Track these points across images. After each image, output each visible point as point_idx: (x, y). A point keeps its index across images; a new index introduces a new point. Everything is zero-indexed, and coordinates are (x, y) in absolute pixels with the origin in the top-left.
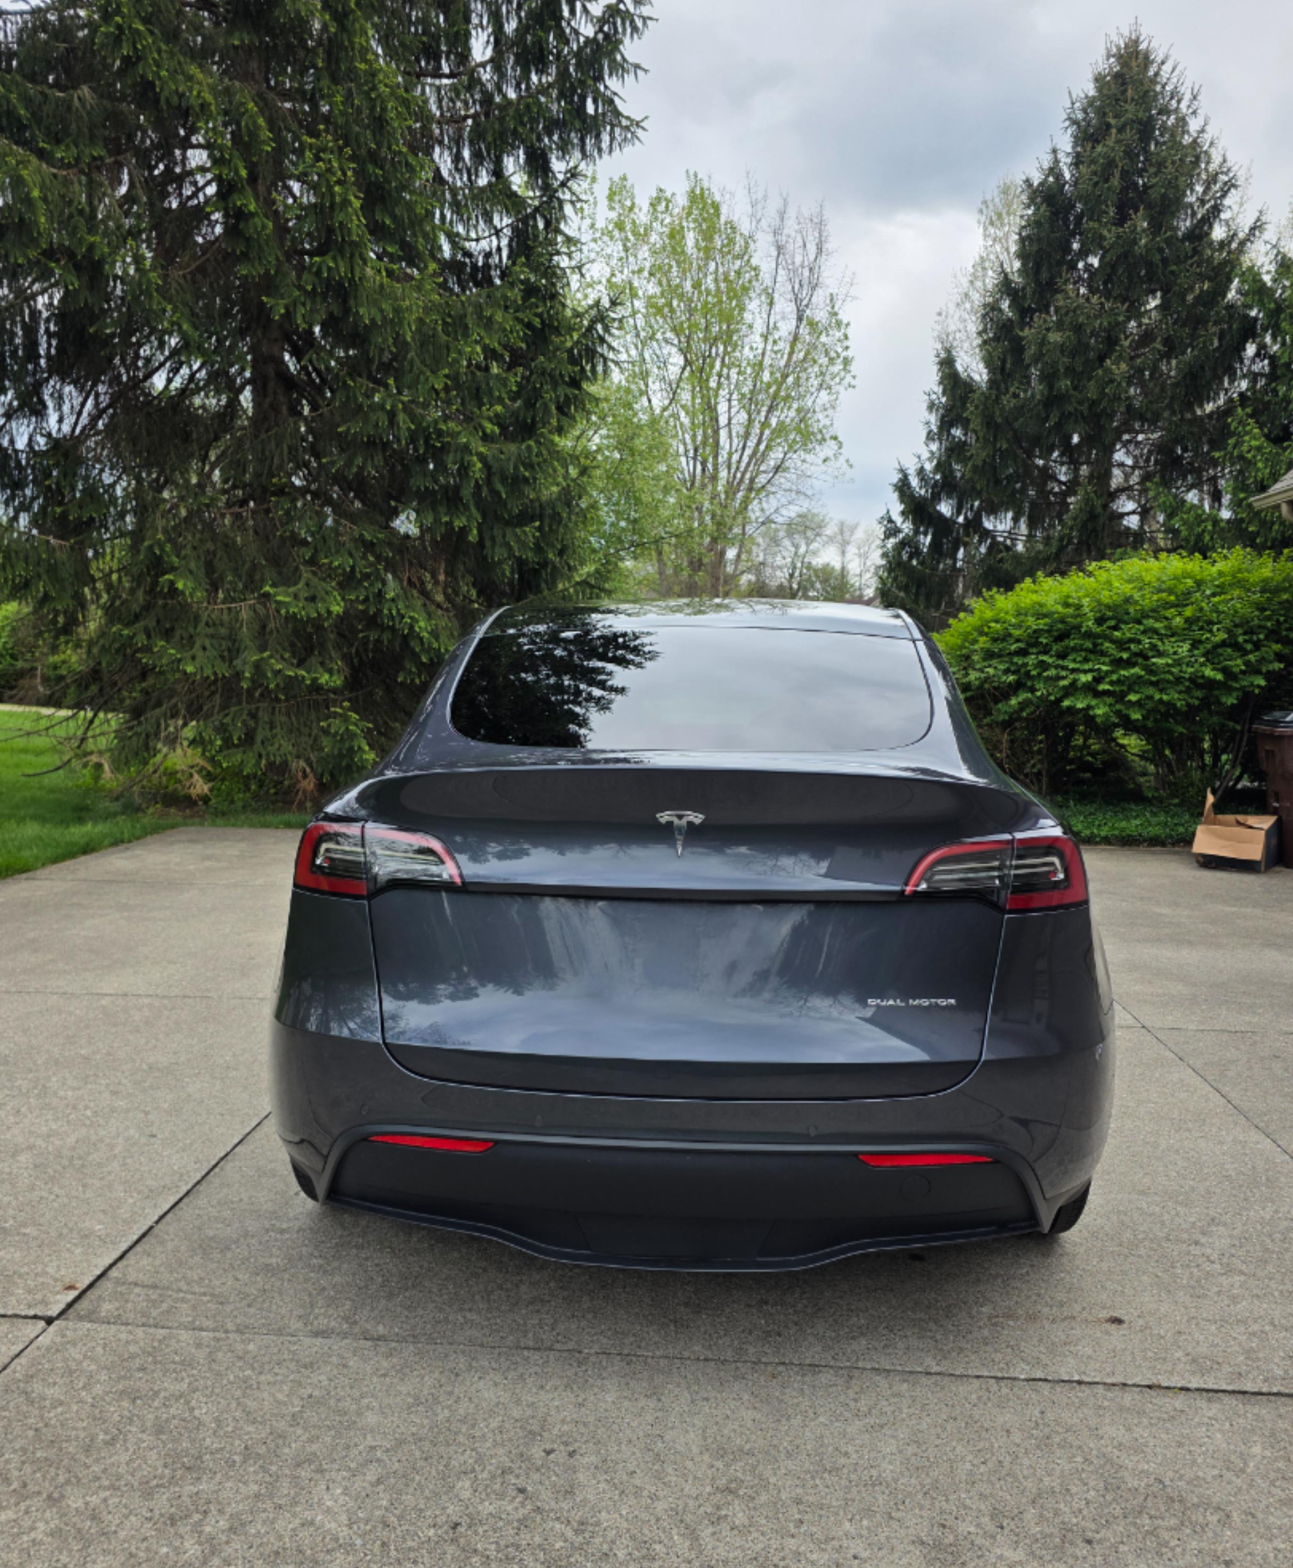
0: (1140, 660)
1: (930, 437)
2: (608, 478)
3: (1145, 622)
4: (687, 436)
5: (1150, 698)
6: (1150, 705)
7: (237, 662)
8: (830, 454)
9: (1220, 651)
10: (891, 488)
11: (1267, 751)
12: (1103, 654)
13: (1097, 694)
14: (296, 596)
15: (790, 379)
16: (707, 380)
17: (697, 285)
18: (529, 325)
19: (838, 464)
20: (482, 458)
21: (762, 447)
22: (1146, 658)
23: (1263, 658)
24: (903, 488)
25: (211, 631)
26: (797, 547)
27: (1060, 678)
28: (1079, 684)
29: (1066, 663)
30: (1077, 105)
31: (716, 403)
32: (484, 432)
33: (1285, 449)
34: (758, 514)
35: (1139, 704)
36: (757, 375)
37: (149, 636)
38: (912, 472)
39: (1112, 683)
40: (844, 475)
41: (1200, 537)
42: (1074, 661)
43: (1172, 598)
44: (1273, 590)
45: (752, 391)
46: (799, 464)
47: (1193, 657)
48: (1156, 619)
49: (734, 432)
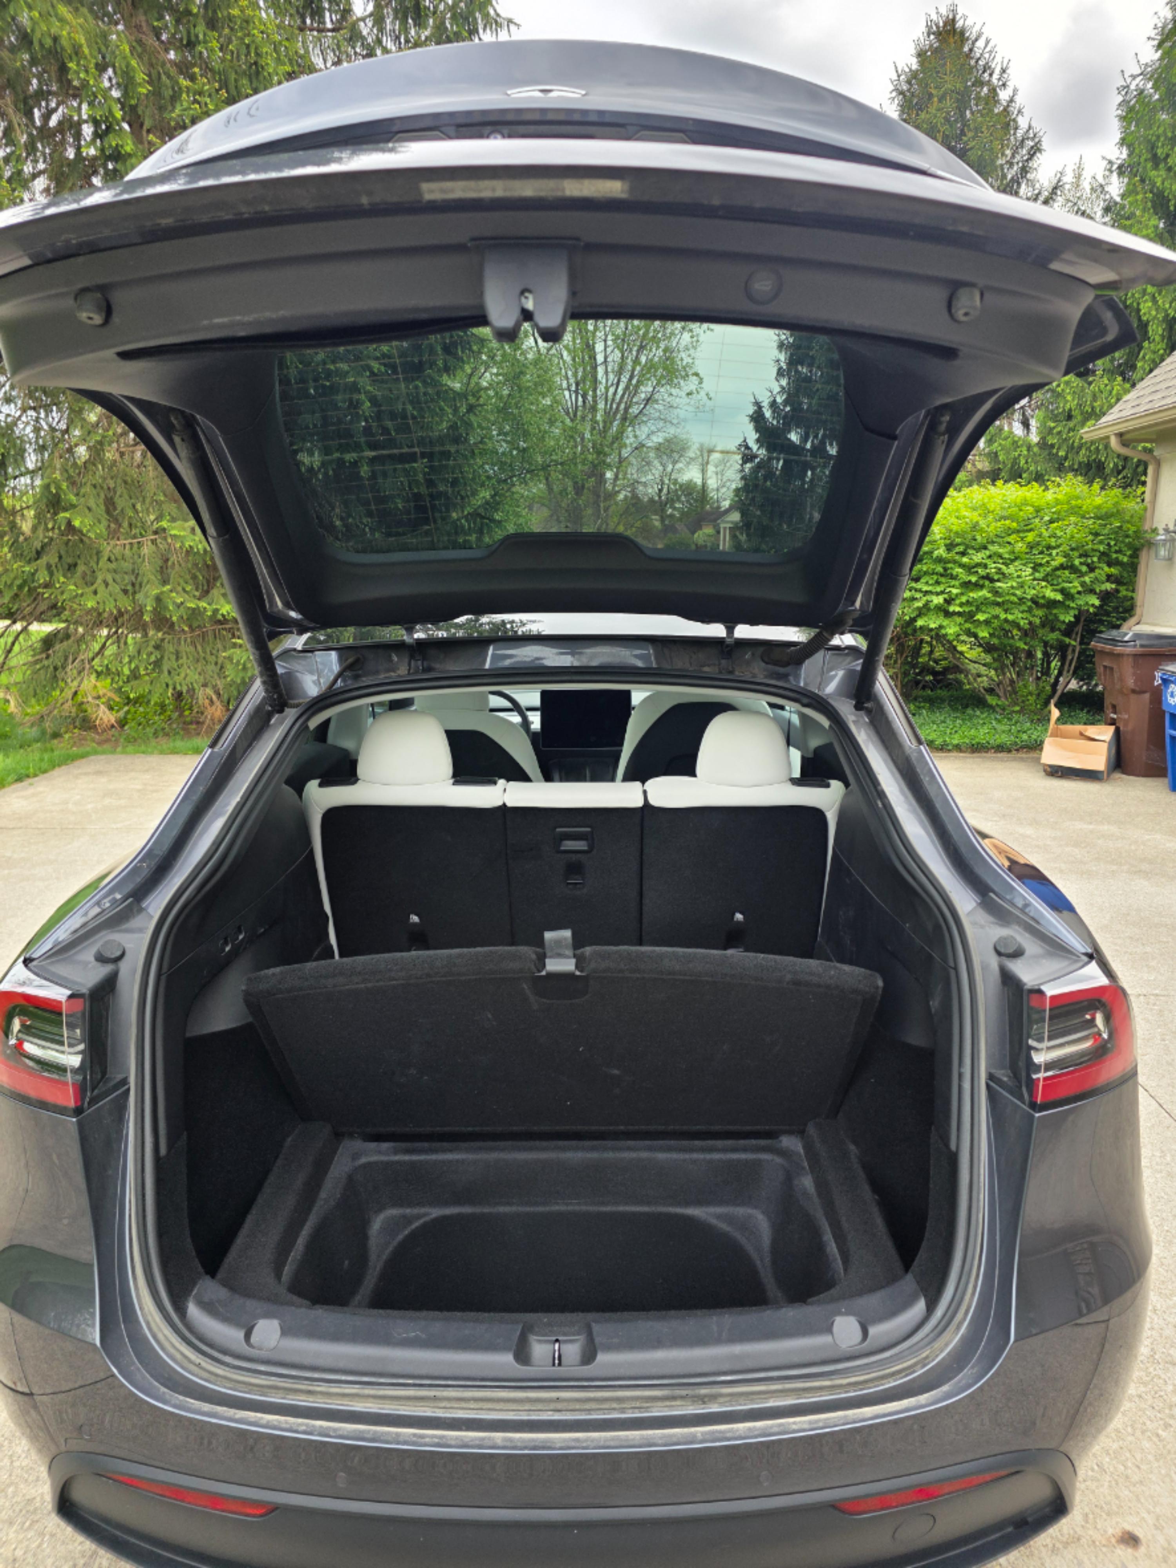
0: (987, 583)
1: (780, 373)
2: (499, 412)
3: (990, 547)
4: (570, 373)
5: (997, 617)
6: (996, 623)
7: (140, 596)
8: (693, 387)
9: (1058, 573)
10: (747, 419)
11: (1105, 667)
12: (953, 577)
13: (948, 614)
14: (193, 531)
19: (699, 397)
21: (634, 381)
22: (992, 581)
23: (1096, 578)
24: (757, 418)
25: (113, 566)
26: (664, 466)
27: (914, 599)
28: (932, 606)
29: (918, 586)
30: (902, 77)
31: (594, 343)
33: (1090, 383)
34: (632, 440)
35: (987, 622)
37: (51, 574)
38: (765, 404)
39: (961, 605)
40: (704, 406)
41: (1015, 461)
42: (927, 583)
43: (1015, 525)
44: (1104, 517)
45: (625, 334)
46: (666, 396)
47: (1034, 579)
48: (1000, 545)
49: (609, 369)
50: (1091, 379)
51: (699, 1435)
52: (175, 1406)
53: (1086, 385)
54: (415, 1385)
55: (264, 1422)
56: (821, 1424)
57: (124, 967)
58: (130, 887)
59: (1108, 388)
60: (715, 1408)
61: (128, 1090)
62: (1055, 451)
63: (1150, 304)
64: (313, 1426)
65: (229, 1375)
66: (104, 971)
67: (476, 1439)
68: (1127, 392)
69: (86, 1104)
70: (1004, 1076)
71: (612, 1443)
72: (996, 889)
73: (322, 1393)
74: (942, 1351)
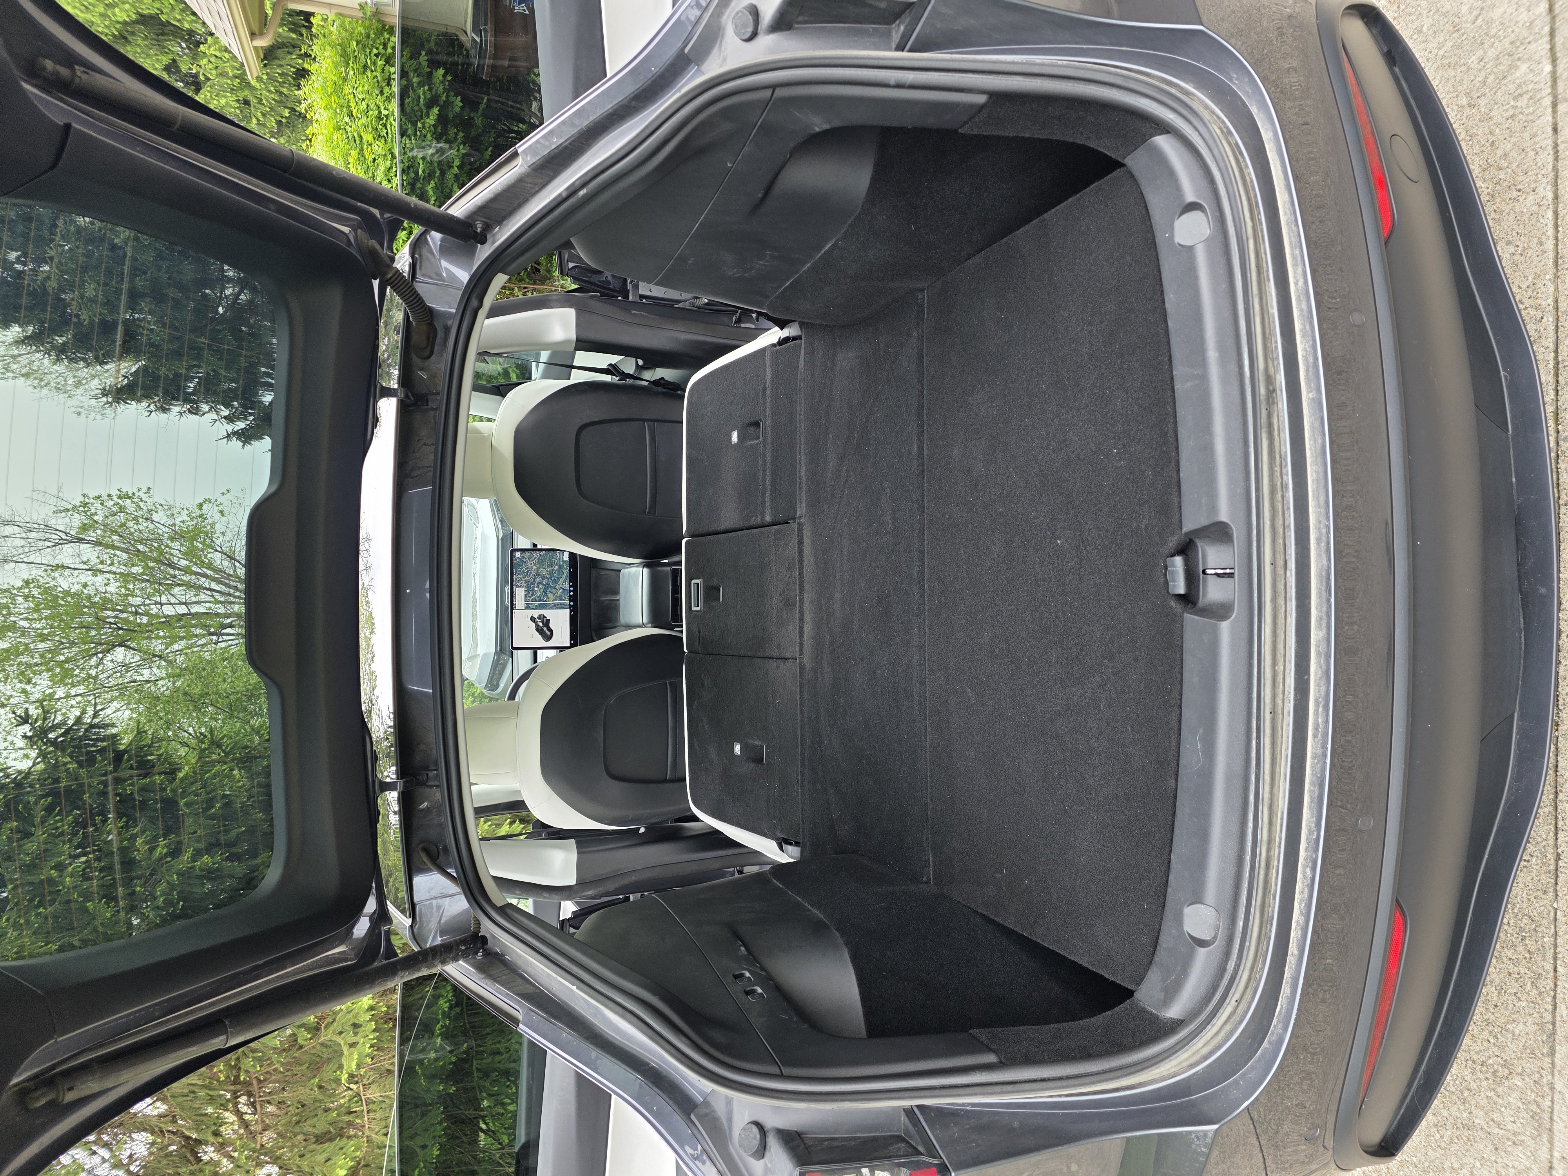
0: (418, 185)
1: (195, 411)
4: (200, 642)
7: (429, 1097)
10: (247, 447)
14: (353, 1045)
15: (141, 547)
16: (140, 625)
17: (43, 638)
18: (49, 809)
20: (195, 857)
21: (209, 572)
22: (417, 178)
23: (415, 71)
24: (245, 436)
31: (164, 617)
32: (166, 855)
33: (208, 79)
36: (135, 578)
38: (230, 428)
44: (346, 57)
45: (152, 583)
46: (227, 538)
47: (415, 135)
48: (376, 170)
49: (194, 599)
50: (202, 78)
51: (1311, 395)
52: (1285, 1029)
53: (208, 83)
54: (1258, 737)
55: (1302, 920)
56: (1297, 252)
57: (772, 1121)
58: (678, 1119)
59: (213, 59)
60: (1281, 378)
61: (917, 1106)
62: (284, 120)
63: (117, 10)
64: (1305, 859)
65: (1249, 965)
66: (775, 1148)
67: (1318, 662)
68: (217, 41)
69: (936, 1161)
70: (898, 30)
71: (1322, 498)
72: (680, 44)
73: (1269, 850)
74: (1213, 112)
